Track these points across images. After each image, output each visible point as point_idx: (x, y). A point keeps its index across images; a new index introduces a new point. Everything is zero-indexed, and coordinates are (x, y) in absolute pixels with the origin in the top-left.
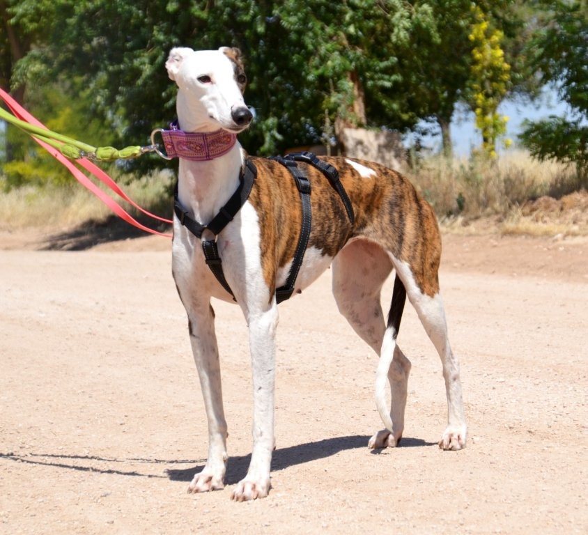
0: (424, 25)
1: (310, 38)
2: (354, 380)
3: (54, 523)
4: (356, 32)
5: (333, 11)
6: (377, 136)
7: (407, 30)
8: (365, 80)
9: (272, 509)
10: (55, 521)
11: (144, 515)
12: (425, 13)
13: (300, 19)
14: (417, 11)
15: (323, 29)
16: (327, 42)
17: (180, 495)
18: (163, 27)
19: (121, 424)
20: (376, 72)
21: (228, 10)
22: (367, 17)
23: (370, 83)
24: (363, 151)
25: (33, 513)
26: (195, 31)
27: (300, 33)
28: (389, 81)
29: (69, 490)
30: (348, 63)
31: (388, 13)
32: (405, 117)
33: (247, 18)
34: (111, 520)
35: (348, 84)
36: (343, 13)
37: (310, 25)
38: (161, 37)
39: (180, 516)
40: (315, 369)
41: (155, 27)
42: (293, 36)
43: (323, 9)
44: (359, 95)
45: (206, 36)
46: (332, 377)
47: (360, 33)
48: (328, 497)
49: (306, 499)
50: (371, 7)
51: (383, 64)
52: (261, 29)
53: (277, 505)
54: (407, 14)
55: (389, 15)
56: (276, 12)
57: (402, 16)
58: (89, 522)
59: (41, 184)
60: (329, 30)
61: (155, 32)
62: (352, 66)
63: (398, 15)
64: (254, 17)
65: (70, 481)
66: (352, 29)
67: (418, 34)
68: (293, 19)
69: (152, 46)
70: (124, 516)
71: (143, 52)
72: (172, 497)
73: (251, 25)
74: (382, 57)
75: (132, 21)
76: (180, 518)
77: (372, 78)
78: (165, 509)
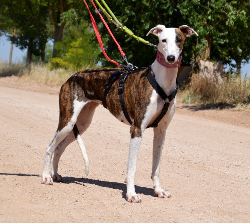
0: (241, 19)
1: (191, 19)
2: (218, 169)
3: (105, 213)
4: (211, 19)
5: (203, 9)
6: (214, 65)
7: (234, 20)
8: (213, 40)
9: (199, 221)
10: (105, 212)
11: (143, 215)
12: (243, 14)
13: (188, 11)
14: (239, 13)
15: (197, 16)
16: (198, 22)
17: (157, 208)
18: (129, 8)
19: (123, 175)
20: (218, 37)
21: (158, 3)
22: (217, 13)
23: (215, 42)
24: (207, 71)
25: (95, 207)
26: (142, 11)
27: (187, 16)
28: (223, 41)
29: (108, 199)
30: (206, 32)
31: (227, 12)
32: (227, 58)
33: (165, 8)
34: (130, 215)
35: (205, 41)
36: (207, 10)
37: (192, 14)
38: (128, 12)
39: (159, 217)
40: (200, 162)
41: (126, 7)
42: (184, 18)
43: (198, 7)
44: (209, 47)
45: (147, 13)
46: (208, 167)
47: (213, 20)
48: (223, 219)
49: (214, 218)
50: (219, 9)
51: (221, 34)
52: (171, 13)
53: (201, 219)
54: (234, 13)
55: (226, 13)
56: (178, 6)
57: (232, 14)
58: (120, 214)
59: (66, 69)
60: (200, 17)
61: (126, 10)
62: (208, 33)
63: (230, 13)
64: (169, 7)
65: (108, 196)
66: (210, 18)
67: (238, 22)
68: (185, 10)
69: (124, 15)
70: (135, 214)
71: (120, 17)
72: (153, 209)
73: (167, 11)
74: (221, 31)
75: (117, 3)
76: (160, 218)
77: (215, 40)
78: (152, 214)
